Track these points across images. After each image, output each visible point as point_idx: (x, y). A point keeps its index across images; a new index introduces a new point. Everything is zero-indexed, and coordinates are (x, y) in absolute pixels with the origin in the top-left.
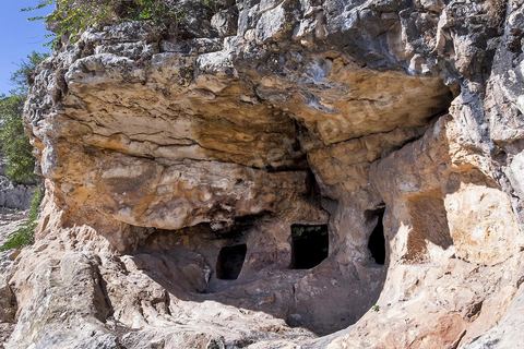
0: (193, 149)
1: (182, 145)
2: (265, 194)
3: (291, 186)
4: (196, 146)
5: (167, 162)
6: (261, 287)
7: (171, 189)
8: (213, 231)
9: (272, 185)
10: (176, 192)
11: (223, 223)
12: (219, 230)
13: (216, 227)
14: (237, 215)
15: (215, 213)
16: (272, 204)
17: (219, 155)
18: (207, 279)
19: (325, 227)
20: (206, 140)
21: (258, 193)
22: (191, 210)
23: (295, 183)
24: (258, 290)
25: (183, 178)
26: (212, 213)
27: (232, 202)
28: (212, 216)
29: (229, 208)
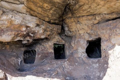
0: (21, 6)
1: (14, 4)
2: (47, 32)
3: (56, 30)
4: (23, 5)
5: (4, 10)
6: (49, 67)
7: (6, 23)
8: (22, 44)
9: (50, 28)
10: (9, 25)
11: (28, 41)
12: (26, 44)
13: (24, 42)
14: (35, 38)
15: (26, 36)
16: (49, 36)
17: (32, 12)
18: (20, 64)
19: (64, 45)
20: (30, 3)
21: (45, 30)
22: (16, 34)
23: (58, 29)
24: (49, 68)
25: (13, 19)
26: (24, 36)
27: (34, 33)
28: (25, 38)
29: (32, 35)
